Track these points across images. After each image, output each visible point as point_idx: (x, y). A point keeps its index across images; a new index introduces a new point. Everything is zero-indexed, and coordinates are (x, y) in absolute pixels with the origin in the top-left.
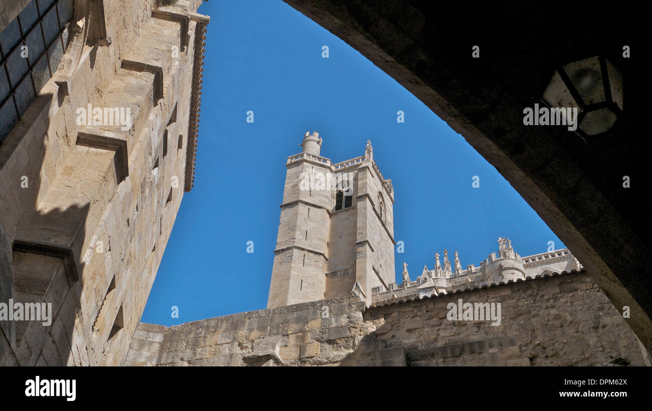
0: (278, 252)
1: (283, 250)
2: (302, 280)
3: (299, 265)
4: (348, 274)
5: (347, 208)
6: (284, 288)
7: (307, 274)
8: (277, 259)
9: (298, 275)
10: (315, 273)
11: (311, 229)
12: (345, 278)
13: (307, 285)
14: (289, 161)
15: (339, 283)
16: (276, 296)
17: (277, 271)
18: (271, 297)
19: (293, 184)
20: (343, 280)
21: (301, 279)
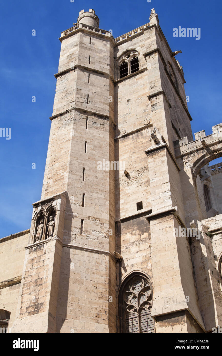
0: (56, 117)
1: (61, 115)
2: (86, 142)
3: (81, 127)
4: (142, 135)
5: (134, 73)
6: (64, 150)
7: (91, 136)
8: (54, 122)
9: (81, 137)
10: (101, 136)
11: (93, 93)
12: (139, 138)
13: (92, 147)
14: (63, 35)
15: (132, 146)
16: (54, 161)
17: (55, 136)
18: (49, 163)
19: (68, 54)
20: (136, 141)
21: (85, 140)
